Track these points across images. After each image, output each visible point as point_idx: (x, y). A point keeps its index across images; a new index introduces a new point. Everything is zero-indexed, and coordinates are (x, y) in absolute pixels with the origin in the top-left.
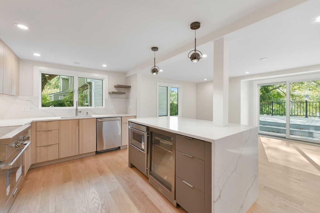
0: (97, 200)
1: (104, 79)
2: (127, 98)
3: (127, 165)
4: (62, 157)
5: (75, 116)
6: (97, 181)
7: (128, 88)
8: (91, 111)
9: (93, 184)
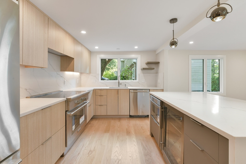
0: (118, 154)
1: (138, 58)
2: (157, 73)
3: (149, 133)
4: (108, 115)
5: (118, 87)
6: (123, 139)
7: (157, 64)
8: (128, 83)
9: (120, 141)
